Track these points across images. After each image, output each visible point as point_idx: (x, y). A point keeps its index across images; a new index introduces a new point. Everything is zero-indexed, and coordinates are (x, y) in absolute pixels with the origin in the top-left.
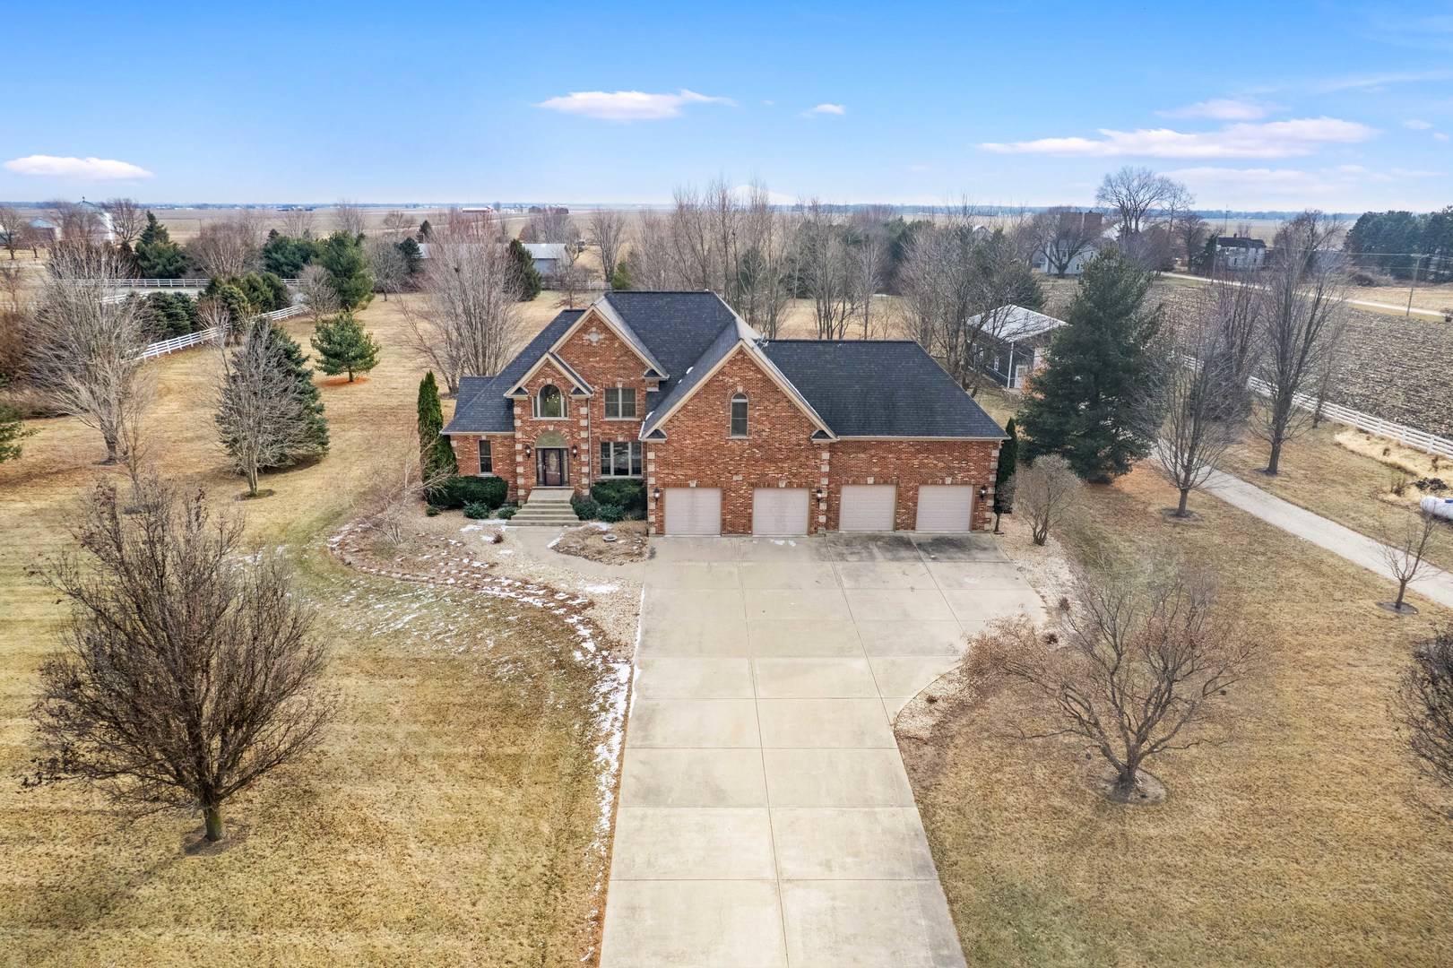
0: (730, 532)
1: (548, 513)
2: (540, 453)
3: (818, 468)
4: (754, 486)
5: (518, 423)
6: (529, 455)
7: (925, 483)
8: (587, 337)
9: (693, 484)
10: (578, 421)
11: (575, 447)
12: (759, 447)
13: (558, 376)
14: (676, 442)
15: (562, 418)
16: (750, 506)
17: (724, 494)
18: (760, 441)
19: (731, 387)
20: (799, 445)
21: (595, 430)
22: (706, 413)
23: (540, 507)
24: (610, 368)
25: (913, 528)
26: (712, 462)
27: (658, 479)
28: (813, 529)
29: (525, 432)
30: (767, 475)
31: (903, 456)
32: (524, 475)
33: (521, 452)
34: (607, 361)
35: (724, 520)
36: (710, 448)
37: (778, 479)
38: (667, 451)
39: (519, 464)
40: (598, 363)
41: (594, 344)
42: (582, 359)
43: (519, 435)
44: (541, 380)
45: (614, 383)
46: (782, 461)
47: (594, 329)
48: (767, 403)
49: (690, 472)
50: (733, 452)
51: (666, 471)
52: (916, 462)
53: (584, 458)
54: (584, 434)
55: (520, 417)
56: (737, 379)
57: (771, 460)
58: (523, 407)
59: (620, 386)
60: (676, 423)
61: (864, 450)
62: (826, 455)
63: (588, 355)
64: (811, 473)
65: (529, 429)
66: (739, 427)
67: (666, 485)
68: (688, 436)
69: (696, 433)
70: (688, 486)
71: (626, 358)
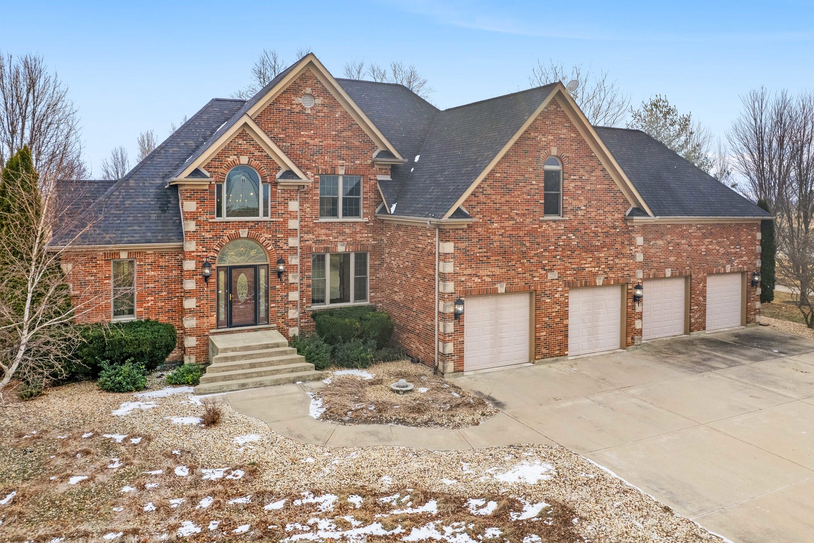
0: (545, 356)
1: (260, 365)
2: (222, 275)
3: (633, 257)
4: (571, 286)
5: (190, 226)
6: (206, 278)
7: (711, 274)
8: (298, 100)
9: (501, 288)
10: (285, 222)
11: (281, 261)
12: (575, 231)
13: (257, 153)
14: (482, 226)
15: (261, 218)
16: (565, 315)
17: (537, 300)
18: (575, 223)
19: (544, 148)
20: (614, 227)
21: (306, 237)
22: (516, 183)
23: (244, 357)
24: (329, 146)
25: (704, 328)
26: (524, 254)
27: (458, 283)
28: (629, 339)
29: (202, 241)
30: (584, 269)
31: (693, 242)
32: (197, 313)
33: (192, 274)
34: (325, 137)
35: (538, 338)
36: (521, 233)
37: (595, 275)
38: (469, 240)
39: (189, 294)
40: (311, 137)
41: (309, 111)
42: (290, 131)
43: (190, 246)
44: (232, 158)
45: (334, 168)
46: (599, 249)
47: (308, 90)
48: (582, 171)
49: (498, 271)
50: (547, 238)
51: (469, 271)
52: (703, 248)
53: (293, 278)
54: (293, 242)
55: (193, 216)
56: (551, 137)
57: (588, 249)
58: (201, 201)
59: (341, 171)
60: (482, 198)
61: (661, 236)
62: (640, 240)
63: (299, 126)
64: (627, 264)
65: (208, 235)
66: (552, 206)
67: (469, 294)
68: (496, 218)
69: (505, 213)
70: (494, 293)
71: (350, 133)
